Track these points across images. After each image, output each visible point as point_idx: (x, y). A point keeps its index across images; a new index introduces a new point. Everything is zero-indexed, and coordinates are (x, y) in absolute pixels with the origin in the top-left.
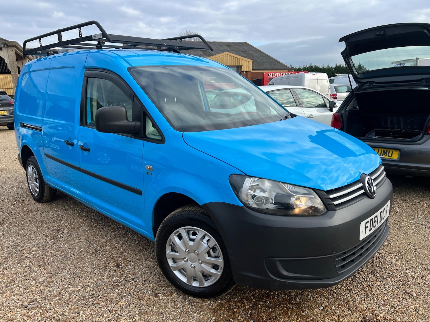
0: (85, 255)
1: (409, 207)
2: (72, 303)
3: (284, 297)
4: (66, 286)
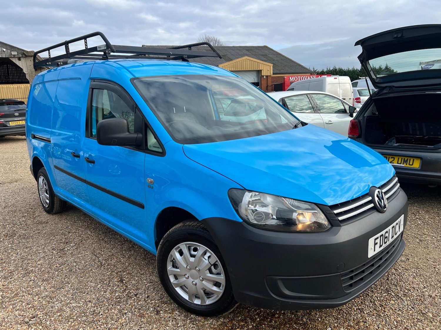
0: (90, 269)
2: (72, 320)
3: (290, 316)
4: (68, 302)
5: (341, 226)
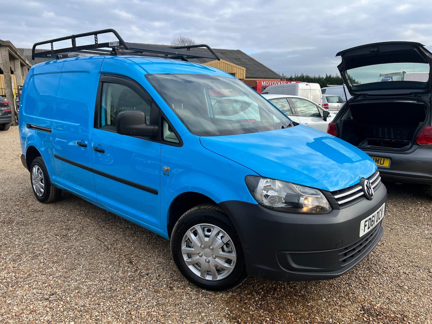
0: (98, 253)
1: (399, 211)
2: (91, 296)
3: (289, 290)
4: (83, 280)
5: (340, 209)
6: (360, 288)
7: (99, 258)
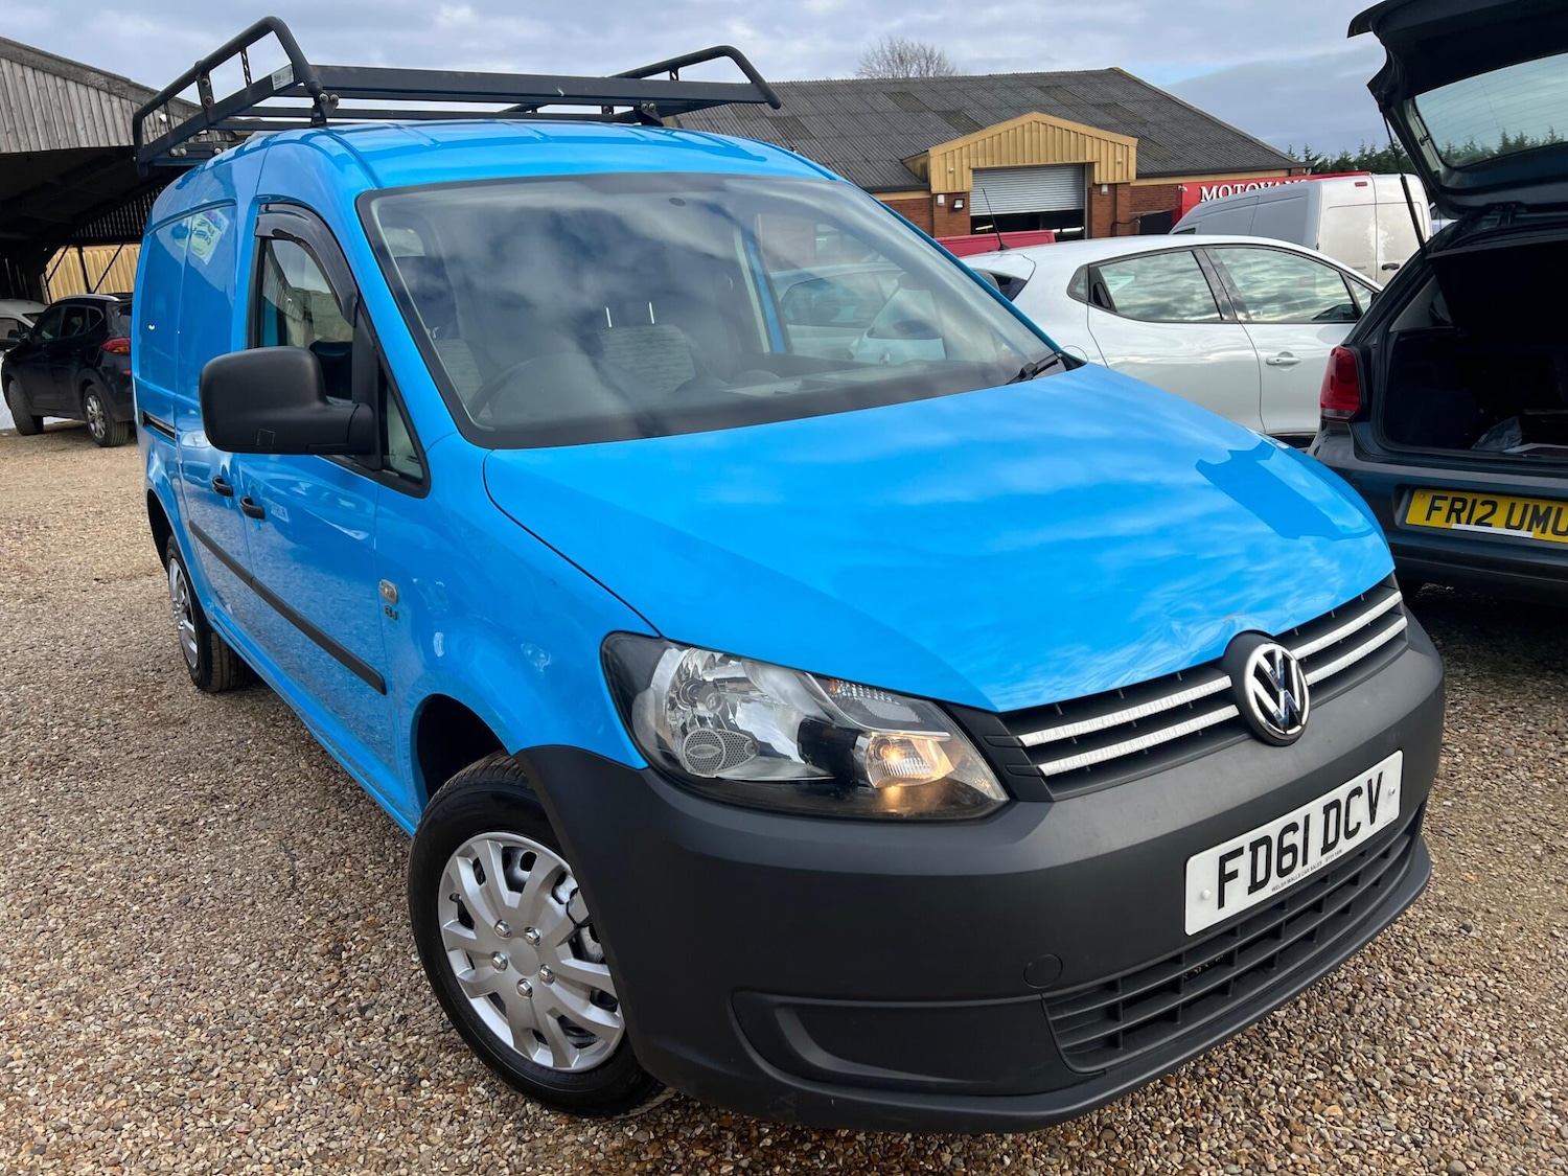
0: (250, 900)
4: (127, 1019)
5: (1051, 801)
6: (1237, 1163)
7: (239, 926)
